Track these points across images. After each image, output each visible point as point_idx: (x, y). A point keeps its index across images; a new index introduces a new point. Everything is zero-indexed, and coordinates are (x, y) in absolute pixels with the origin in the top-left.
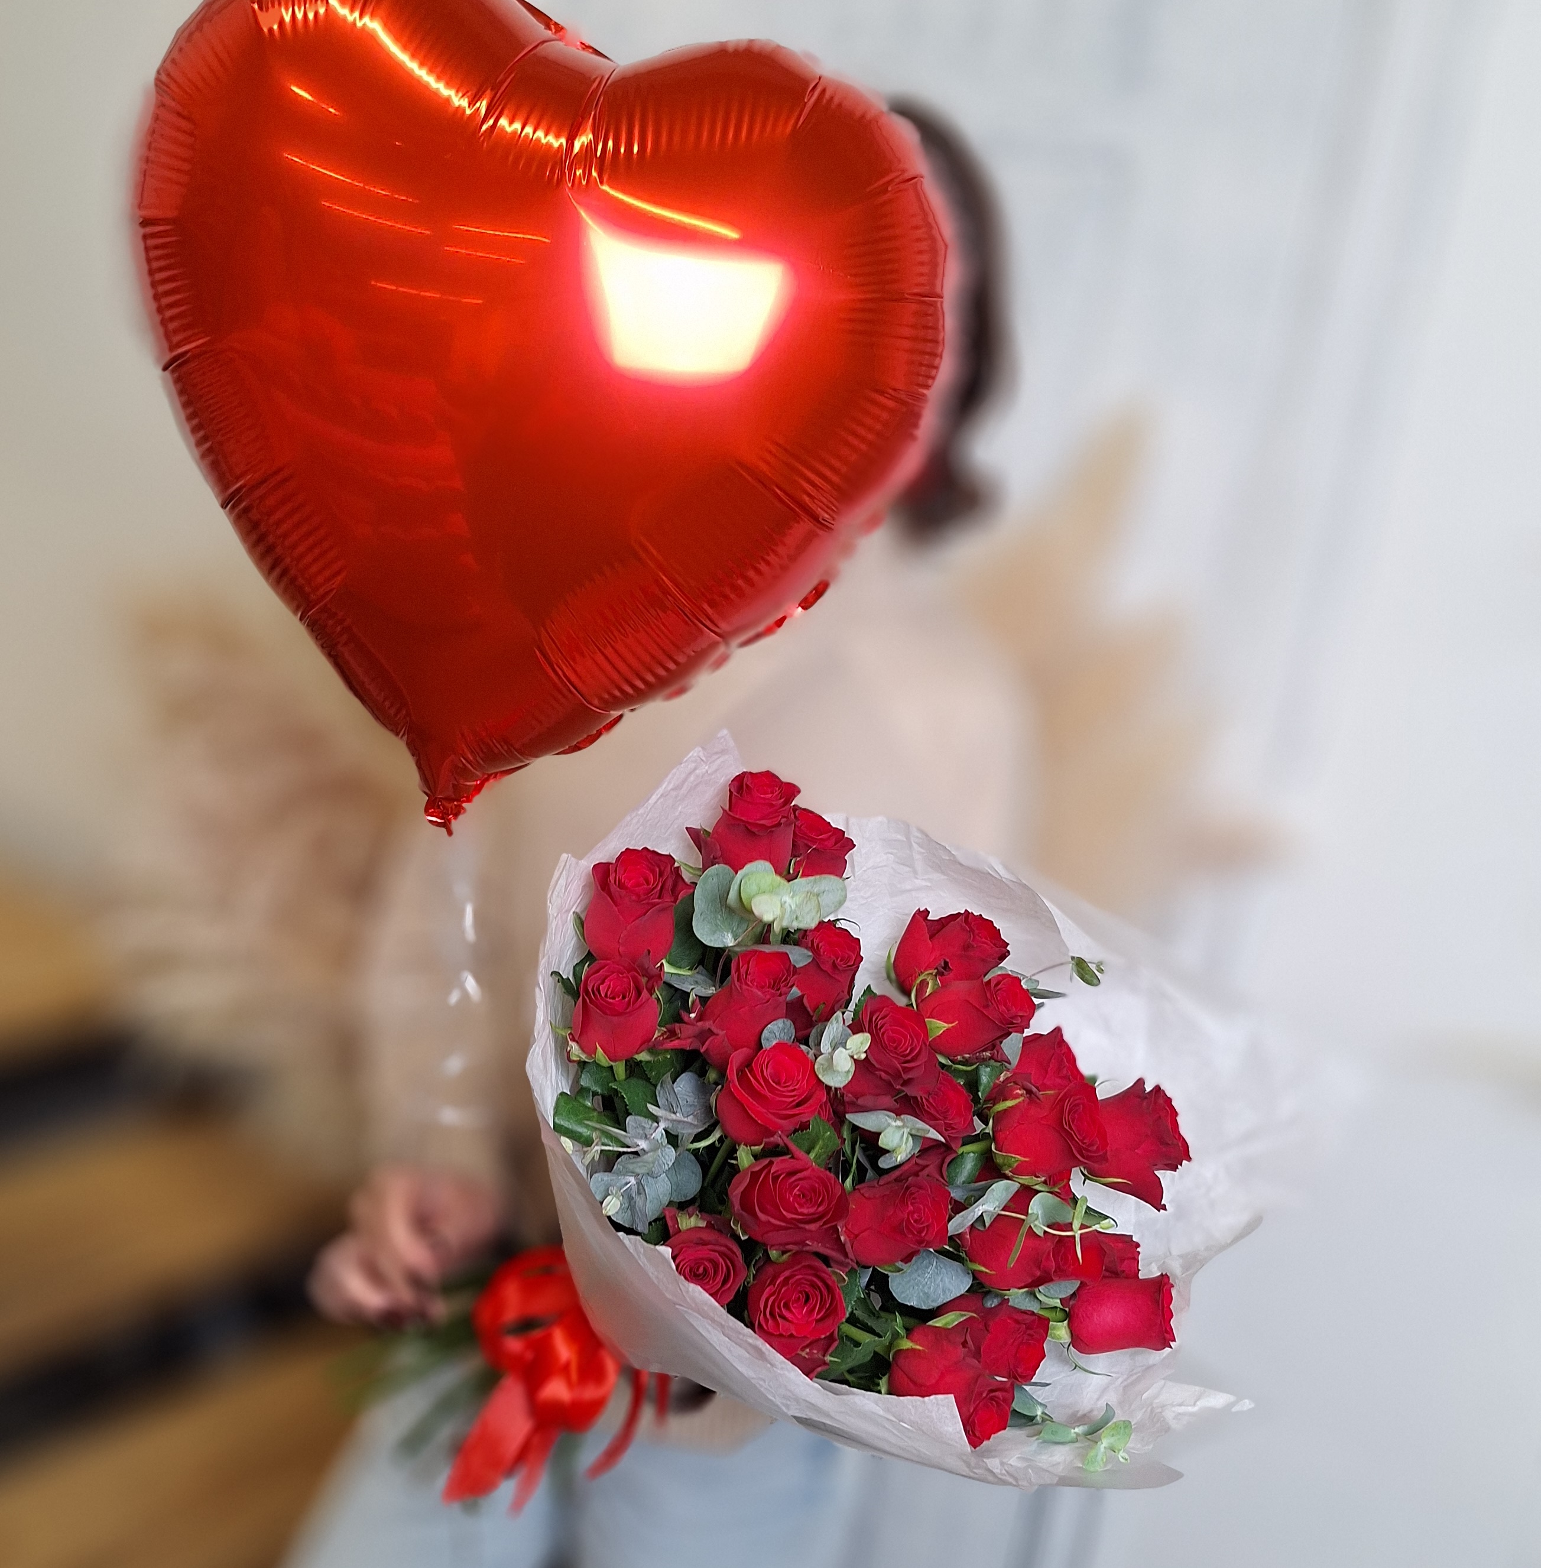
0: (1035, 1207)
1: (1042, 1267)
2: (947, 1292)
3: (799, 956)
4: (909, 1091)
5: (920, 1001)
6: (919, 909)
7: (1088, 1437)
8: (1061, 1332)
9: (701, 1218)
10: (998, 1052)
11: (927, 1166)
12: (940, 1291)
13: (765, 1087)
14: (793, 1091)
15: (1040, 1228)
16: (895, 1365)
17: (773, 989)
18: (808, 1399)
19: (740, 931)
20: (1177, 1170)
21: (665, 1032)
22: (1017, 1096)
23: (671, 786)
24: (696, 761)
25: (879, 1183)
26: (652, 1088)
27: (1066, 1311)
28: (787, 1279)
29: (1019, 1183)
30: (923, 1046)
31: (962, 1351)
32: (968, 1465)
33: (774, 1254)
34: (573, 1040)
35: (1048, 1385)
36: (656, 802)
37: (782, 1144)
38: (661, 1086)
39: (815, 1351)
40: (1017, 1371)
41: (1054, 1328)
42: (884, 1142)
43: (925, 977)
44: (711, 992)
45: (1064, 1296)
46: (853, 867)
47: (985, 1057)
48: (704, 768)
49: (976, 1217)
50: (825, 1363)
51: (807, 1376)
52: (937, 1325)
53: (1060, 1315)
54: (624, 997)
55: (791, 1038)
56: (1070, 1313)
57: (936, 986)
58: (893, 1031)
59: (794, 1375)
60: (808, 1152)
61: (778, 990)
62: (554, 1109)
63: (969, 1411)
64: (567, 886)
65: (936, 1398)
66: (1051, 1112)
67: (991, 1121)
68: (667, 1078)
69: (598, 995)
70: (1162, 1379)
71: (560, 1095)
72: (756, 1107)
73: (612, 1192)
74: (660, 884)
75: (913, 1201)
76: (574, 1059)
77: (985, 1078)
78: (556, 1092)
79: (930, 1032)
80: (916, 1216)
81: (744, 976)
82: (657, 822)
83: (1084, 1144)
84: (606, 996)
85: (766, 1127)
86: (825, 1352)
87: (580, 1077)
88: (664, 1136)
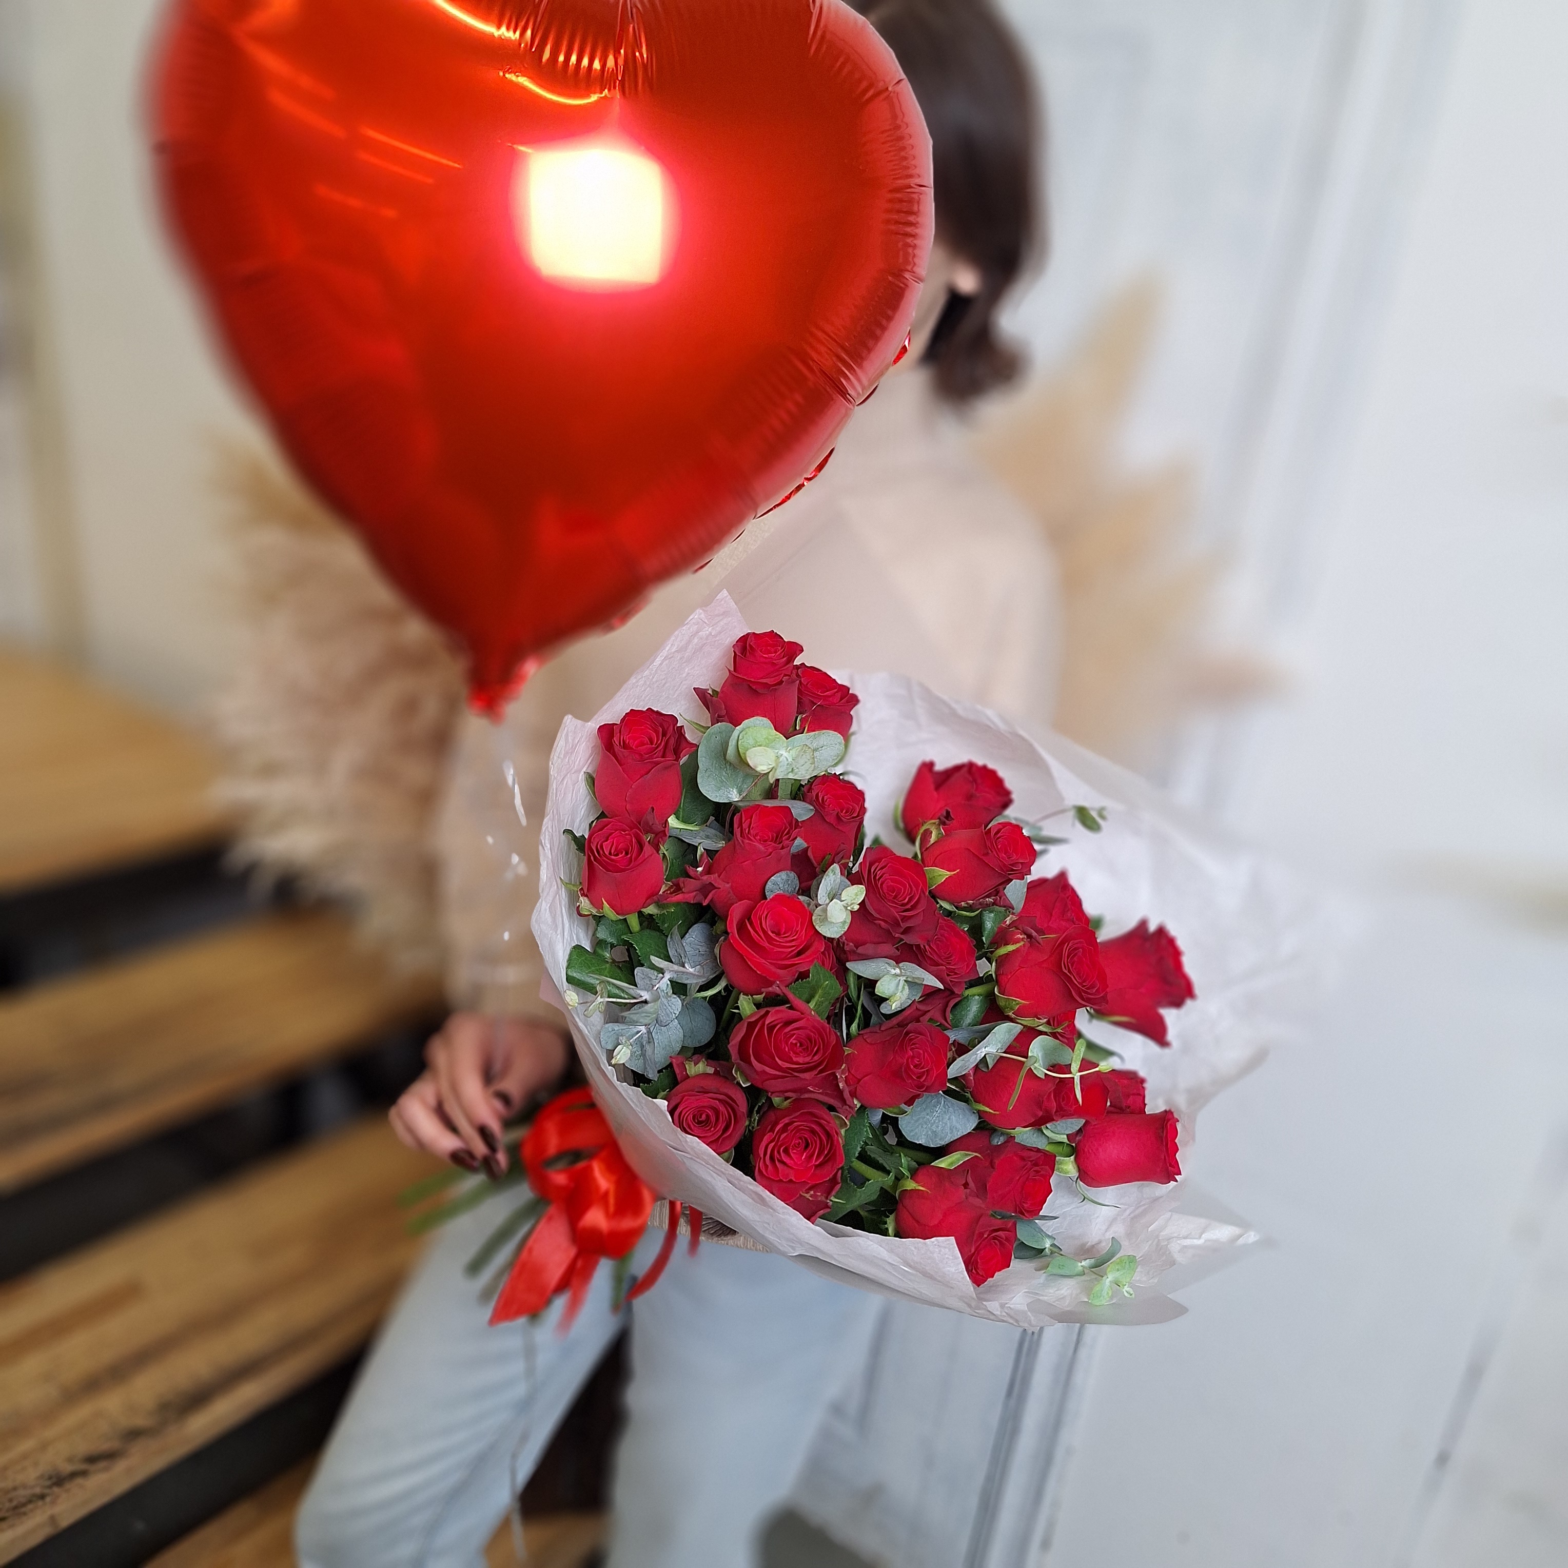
0: (1035, 1050)
1: (1043, 1107)
2: (954, 1130)
3: (801, 811)
4: (909, 939)
5: (924, 849)
7: (1092, 1269)
8: (1068, 1166)
9: (707, 1065)
10: (1000, 898)
11: (929, 1011)
12: (948, 1130)
13: (764, 939)
14: (793, 941)
15: (1041, 1071)
16: (901, 1205)
17: (775, 843)
18: (810, 1242)
19: (745, 786)
20: (1182, 1008)
21: (672, 886)
22: (1018, 941)
23: (674, 649)
24: (698, 623)
25: (881, 1029)
26: (663, 937)
27: (1073, 1146)
28: (787, 1125)
29: (1022, 1025)
30: (922, 895)
31: (963, 1192)
32: (970, 1305)
33: (776, 1100)
34: (583, 895)
35: (1056, 1218)
36: (661, 664)
37: (782, 994)
38: (671, 938)
39: (819, 1194)
40: (1023, 1206)
41: (1061, 1164)
42: (881, 989)
43: (927, 827)
44: (721, 845)
45: (1071, 1132)
46: (860, 723)
47: (988, 903)
48: (708, 630)
49: (979, 1059)
50: (828, 1205)
51: (808, 1219)
52: (942, 1165)
53: (1067, 1150)
54: (627, 854)
55: (795, 889)
56: (1077, 1148)
57: (940, 835)
58: (894, 881)
59: (795, 1218)
60: (808, 1002)
61: (780, 843)
62: (567, 961)
63: (970, 1252)
64: (574, 748)
65: (937, 1240)
66: (1050, 956)
67: (994, 964)
68: (675, 930)
69: (601, 852)
70: (1170, 1211)
71: (574, 947)
72: (755, 957)
73: (623, 1041)
74: (663, 743)
75: (913, 1046)
76: (586, 913)
77: (989, 923)
78: (570, 944)
79: (931, 879)
80: (916, 1061)
81: (747, 832)
82: (665, 683)
83: (1084, 986)
84: (610, 853)
85: (765, 977)
86: (828, 1194)
87: (597, 929)
88: (670, 986)
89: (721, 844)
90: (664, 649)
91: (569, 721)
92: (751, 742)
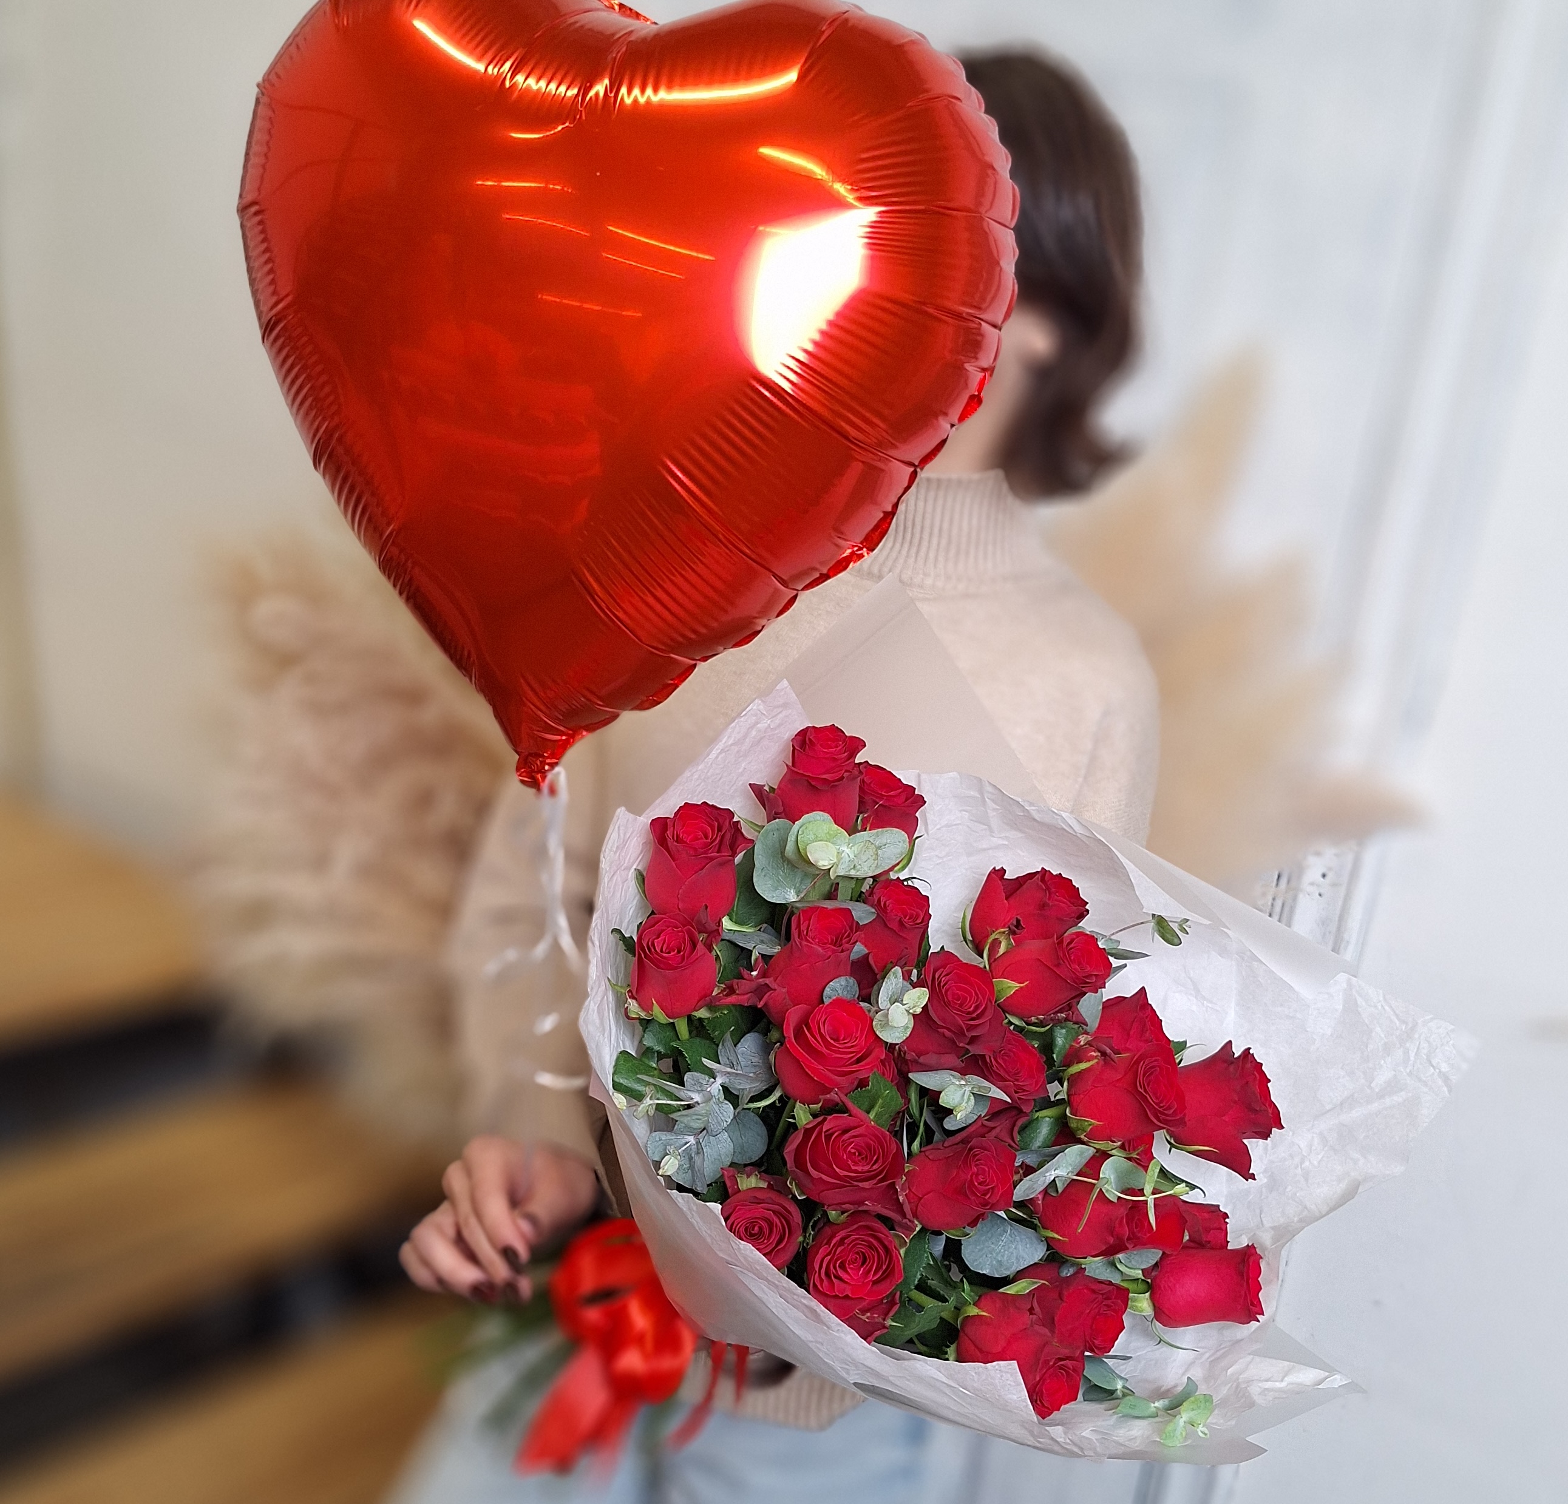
0: (1107, 1172)
1: (1115, 1233)
2: (1021, 1260)
3: (863, 914)
4: (974, 1050)
5: (993, 960)
6: (994, 868)
7: (1169, 1412)
8: (1143, 1304)
9: (760, 1178)
10: (1073, 1014)
11: (996, 1127)
12: (1014, 1260)
13: (823, 1044)
14: (852, 1047)
15: (1113, 1193)
16: (963, 1332)
17: (834, 945)
18: (866, 1363)
19: (803, 886)
20: (1269, 1139)
21: (724, 988)
22: (1093, 1058)
23: (730, 742)
24: (756, 715)
25: (946, 1145)
26: (715, 1046)
27: (1148, 1282)
28: (842, 1240)
29: (1095, 1148)
30: (989, 1003)
31: (1028, 1318)
32: (1031, 1433)
33: (833, 1214)
34: (632, 997)
35: (1129, 1357)
36: (716, 758)
37: (840, 1102)
38: (723, 1045)
39: (876, 1316)
40: (1094, 1343)
41: (1135, 1300)
42: (945, 1101)
43: (996, 937)
44: (776, 951)
45: (1146, 1266)
46: (926, 824)
47: (1060, 1018)
48: (766, 722)
49: (1048, 1182)
50: (884, 1327)
51: (865, 1339)
52: (1009, 1292)
53: (1142, 1287)
54: (679, 952)
55: (854, 996)
56: (1152, 1284)
57: (1010, 946)
58: (959, 988)
59: (850, 1337)
60: (868, 1112)
61: (839, 947)
62: (614, 1068)
63: (1035, 1379)
64: (625, 842)
65: (998, 1364)
66: (1125, 1074)
67: (1066, 1084)
68: (728, 1036)
69: (653, 950)
70: (1249, 1354)
71: (621, 1053)
72: (813, 1064)
73: (671, 1151)
74: (718, 838)
75: (977, 1162)
76: (634, 1016)
77: (1061, 1039)
78: (617, 1050)
79: (999, 991)
80: (981, 1178)
81: (805, 933)
82: (720, 779)
83: (1161, 1107)
84: (661, 951)
85: (823, 1084)
86: (885, 1315)
87: (643, 1036)
88: (722, 1091)
89: (777, 949)
90: (721, 741)
91: (621, 814)
92: (812, 837)
